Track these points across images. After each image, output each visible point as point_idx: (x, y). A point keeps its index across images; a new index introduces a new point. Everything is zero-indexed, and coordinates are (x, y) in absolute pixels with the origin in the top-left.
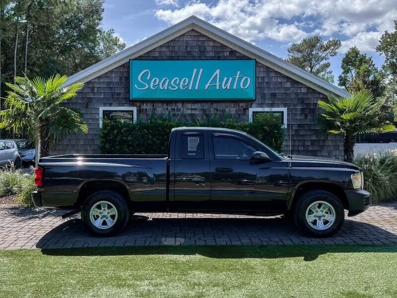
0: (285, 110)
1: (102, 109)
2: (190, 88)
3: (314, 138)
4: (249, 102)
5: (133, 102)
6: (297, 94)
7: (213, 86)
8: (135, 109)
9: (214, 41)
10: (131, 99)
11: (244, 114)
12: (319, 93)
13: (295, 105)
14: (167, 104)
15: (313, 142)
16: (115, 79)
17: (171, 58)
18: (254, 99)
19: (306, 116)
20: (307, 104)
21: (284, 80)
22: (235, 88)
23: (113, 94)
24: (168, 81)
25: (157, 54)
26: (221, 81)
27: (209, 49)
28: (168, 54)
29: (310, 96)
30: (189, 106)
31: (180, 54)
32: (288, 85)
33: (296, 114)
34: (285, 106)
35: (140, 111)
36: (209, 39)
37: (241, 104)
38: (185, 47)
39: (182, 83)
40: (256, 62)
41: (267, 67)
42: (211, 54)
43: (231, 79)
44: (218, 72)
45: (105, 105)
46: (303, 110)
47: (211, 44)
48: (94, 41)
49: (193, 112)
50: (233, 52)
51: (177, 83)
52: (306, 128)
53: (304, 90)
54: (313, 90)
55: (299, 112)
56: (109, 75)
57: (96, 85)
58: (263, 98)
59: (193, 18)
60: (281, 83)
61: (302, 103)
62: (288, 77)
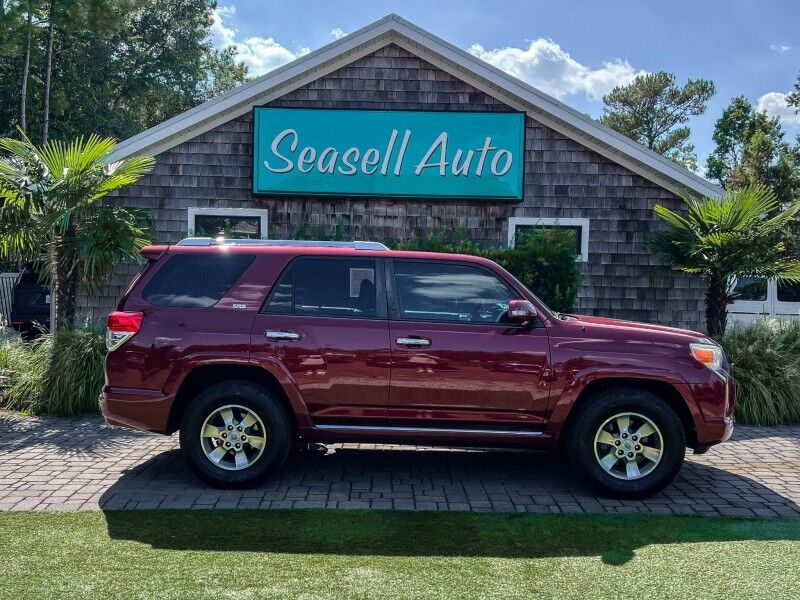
0: (584, 223)
1: (193, 212)
2: (383, 172)
3: (645, 284)
4: (509, 205)
5: (259, 199)
6: (611, 189)
7: (432, 168)
8: (263, 214)
9: (437, 71)
10: (255, 191)
11: (498, 230)
12: (659, 188)
13: (605, 213)
14: (333, 205)
15: (642, 294)
16: (222, 146)
17: (344, 106)
18: (520, 198)
19: (629, 237)
20: (633, 212)
21: (582, 159)
22: (479, 172)
23: (218, 180)
24: (335, 155)
25: (313, 96)
26: (449, 158)
27: (425, 87)
28: (337, 96)
29: (638, 194)
30: (382, 209)
31: (363, 97)
32: (594, 169)
33: (607, 233)
34: (585, 214)
35: (274, 218)
36: (427, 67)
37: (491, 209)
38: (374, 82)
39: (365, 161)
40: (527, 119)
41: (548, 129)
42: (430, 99)
43: (471, 153)
44: (443, 137)
45: (200, 203)
46: (623, 224)
47: (431, 77)
48: (194, 71)
49: (389, 223)
50: (477, 96)
51: (356, 159)
52: (629, 262)
53: (626, 182)
54: (646, 181)
55: (614, 228)
56: (209, 139)
57: (182, 161)
58: (540, 196)
59: (393, 18)
60: (578, 165)
61: (623, 208)
62: (593, 153)
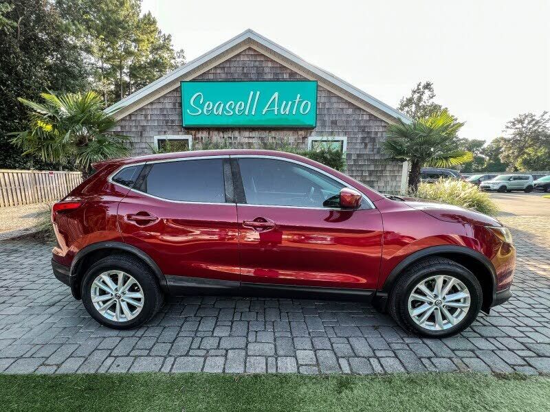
0: (345, 139)
1: (156, 138)
2: (246, 113)
3: (372, 168)
4: (309, 129)
5: (188, 129)
6: (358, 122)
7: (270, 111)
8: (190, 137)
9: (272, 61)
10: (184, 126)
11: (303, 143)
12: (382, 121)
13: (355, 134)
14: (223, 132)
15: (371, 173)
16: (168, 105)
17: (227, 81)
18: (314, 126)
19: (366, 145)
20: (368, 133)
21: (346, 106)
22: (294, 113)
23: (167, 122)
24: (222, 105)
25: (211, 77)
26: (279, 106)
27: (267, 70)
28: (223, 76)
29: (371, 123)
30: (247, 134)
31: (236, 76)
32: (350, 111)
33: (355, 144)
34: (346, 134)
35: (195, 139)
36: (268, 59)
37: (300, 133)
38: (241, 68)
39: (237, 109)
40: (318, 86)
41: (329, 91)
42: (270, 76)
43: (290, 103)
44: (276, 95)
45: (159, 133)
46: (363, 139)
47: (270, 65)
49: (251, 141)
50: (292, 74)
51: (233, 107)
52: (365, 157)
53: (366, 117)
54: (375, 117)
55: (359, 141)
56: (162, 100)
57: (149, 112)
58: (324, 125)
59: (249, 31)
60: (342, 109)
61: (363, 131)
62: (350, 103)
